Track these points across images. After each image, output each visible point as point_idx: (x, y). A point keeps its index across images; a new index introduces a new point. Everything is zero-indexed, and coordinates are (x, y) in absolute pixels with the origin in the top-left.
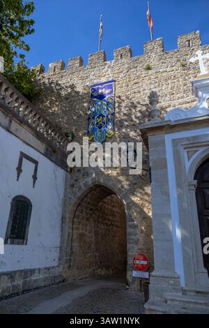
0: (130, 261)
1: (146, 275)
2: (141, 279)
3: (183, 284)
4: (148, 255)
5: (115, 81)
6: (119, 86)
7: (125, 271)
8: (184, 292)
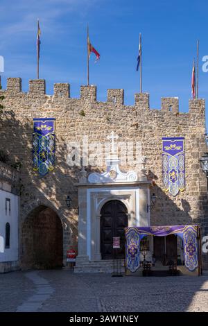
0: (65, 254)
1: (74, 260)
2: (71, 263)
3: (90, 259)
4: (76, 250)
5: (55, 119)
6: (58, 125)
7: (62, 259)
8: (90, 262)
